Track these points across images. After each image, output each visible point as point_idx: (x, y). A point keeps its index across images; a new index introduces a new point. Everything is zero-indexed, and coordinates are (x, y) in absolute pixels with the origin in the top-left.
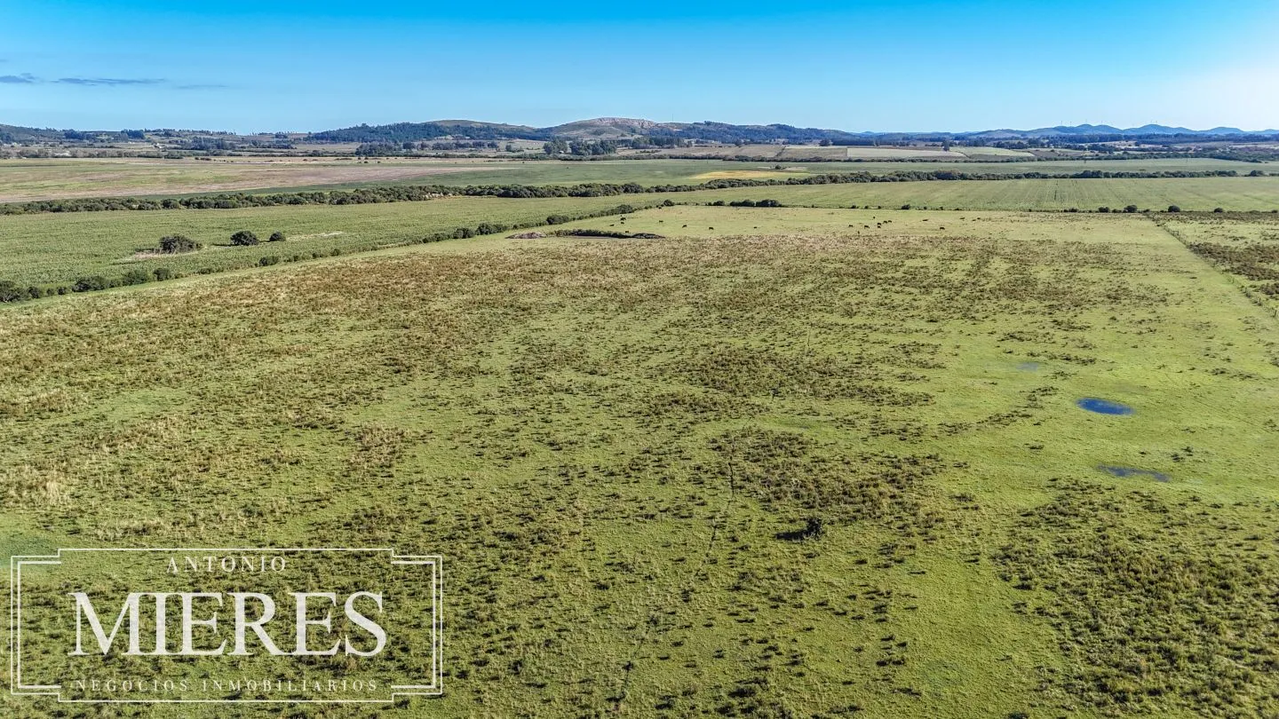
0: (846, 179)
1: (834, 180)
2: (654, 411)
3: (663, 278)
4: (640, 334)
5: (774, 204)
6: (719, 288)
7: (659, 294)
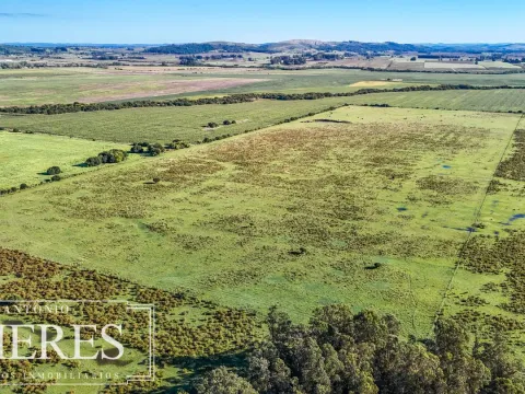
0: (418, 89)
1: (413, 89)
2: (367, 165)
3: (357, 138)
4: (358, 152)
5: (387, 106)
6: (374, 142)
7: (359, 143)
